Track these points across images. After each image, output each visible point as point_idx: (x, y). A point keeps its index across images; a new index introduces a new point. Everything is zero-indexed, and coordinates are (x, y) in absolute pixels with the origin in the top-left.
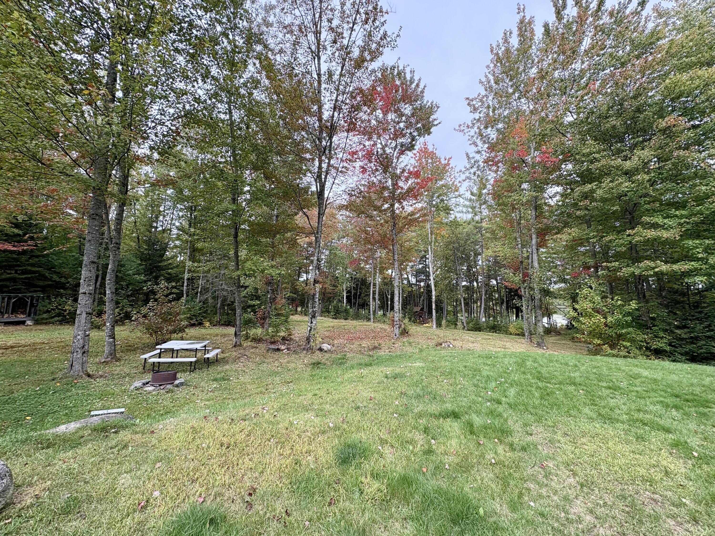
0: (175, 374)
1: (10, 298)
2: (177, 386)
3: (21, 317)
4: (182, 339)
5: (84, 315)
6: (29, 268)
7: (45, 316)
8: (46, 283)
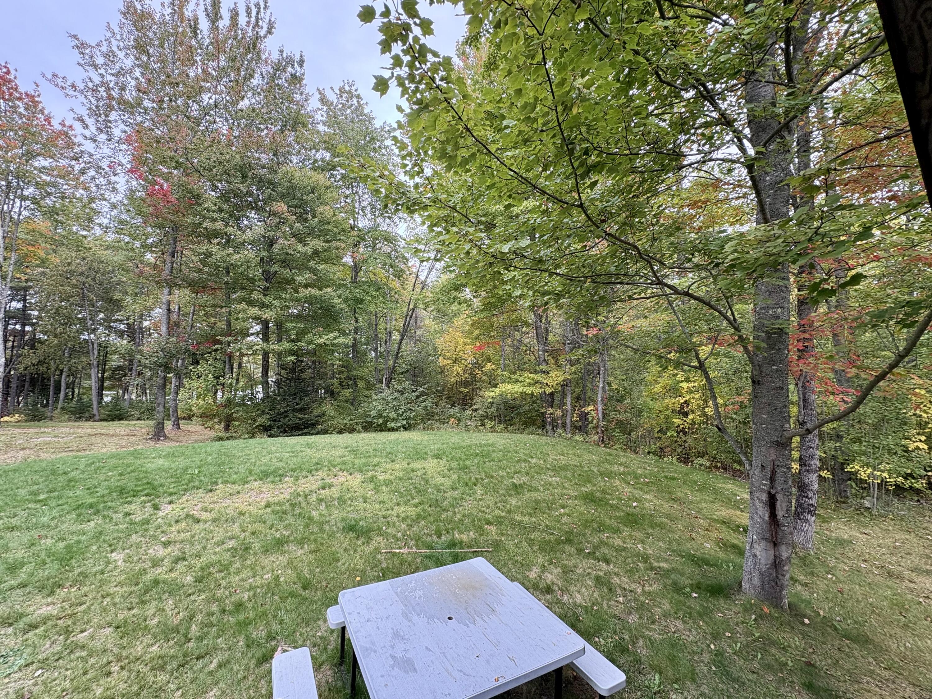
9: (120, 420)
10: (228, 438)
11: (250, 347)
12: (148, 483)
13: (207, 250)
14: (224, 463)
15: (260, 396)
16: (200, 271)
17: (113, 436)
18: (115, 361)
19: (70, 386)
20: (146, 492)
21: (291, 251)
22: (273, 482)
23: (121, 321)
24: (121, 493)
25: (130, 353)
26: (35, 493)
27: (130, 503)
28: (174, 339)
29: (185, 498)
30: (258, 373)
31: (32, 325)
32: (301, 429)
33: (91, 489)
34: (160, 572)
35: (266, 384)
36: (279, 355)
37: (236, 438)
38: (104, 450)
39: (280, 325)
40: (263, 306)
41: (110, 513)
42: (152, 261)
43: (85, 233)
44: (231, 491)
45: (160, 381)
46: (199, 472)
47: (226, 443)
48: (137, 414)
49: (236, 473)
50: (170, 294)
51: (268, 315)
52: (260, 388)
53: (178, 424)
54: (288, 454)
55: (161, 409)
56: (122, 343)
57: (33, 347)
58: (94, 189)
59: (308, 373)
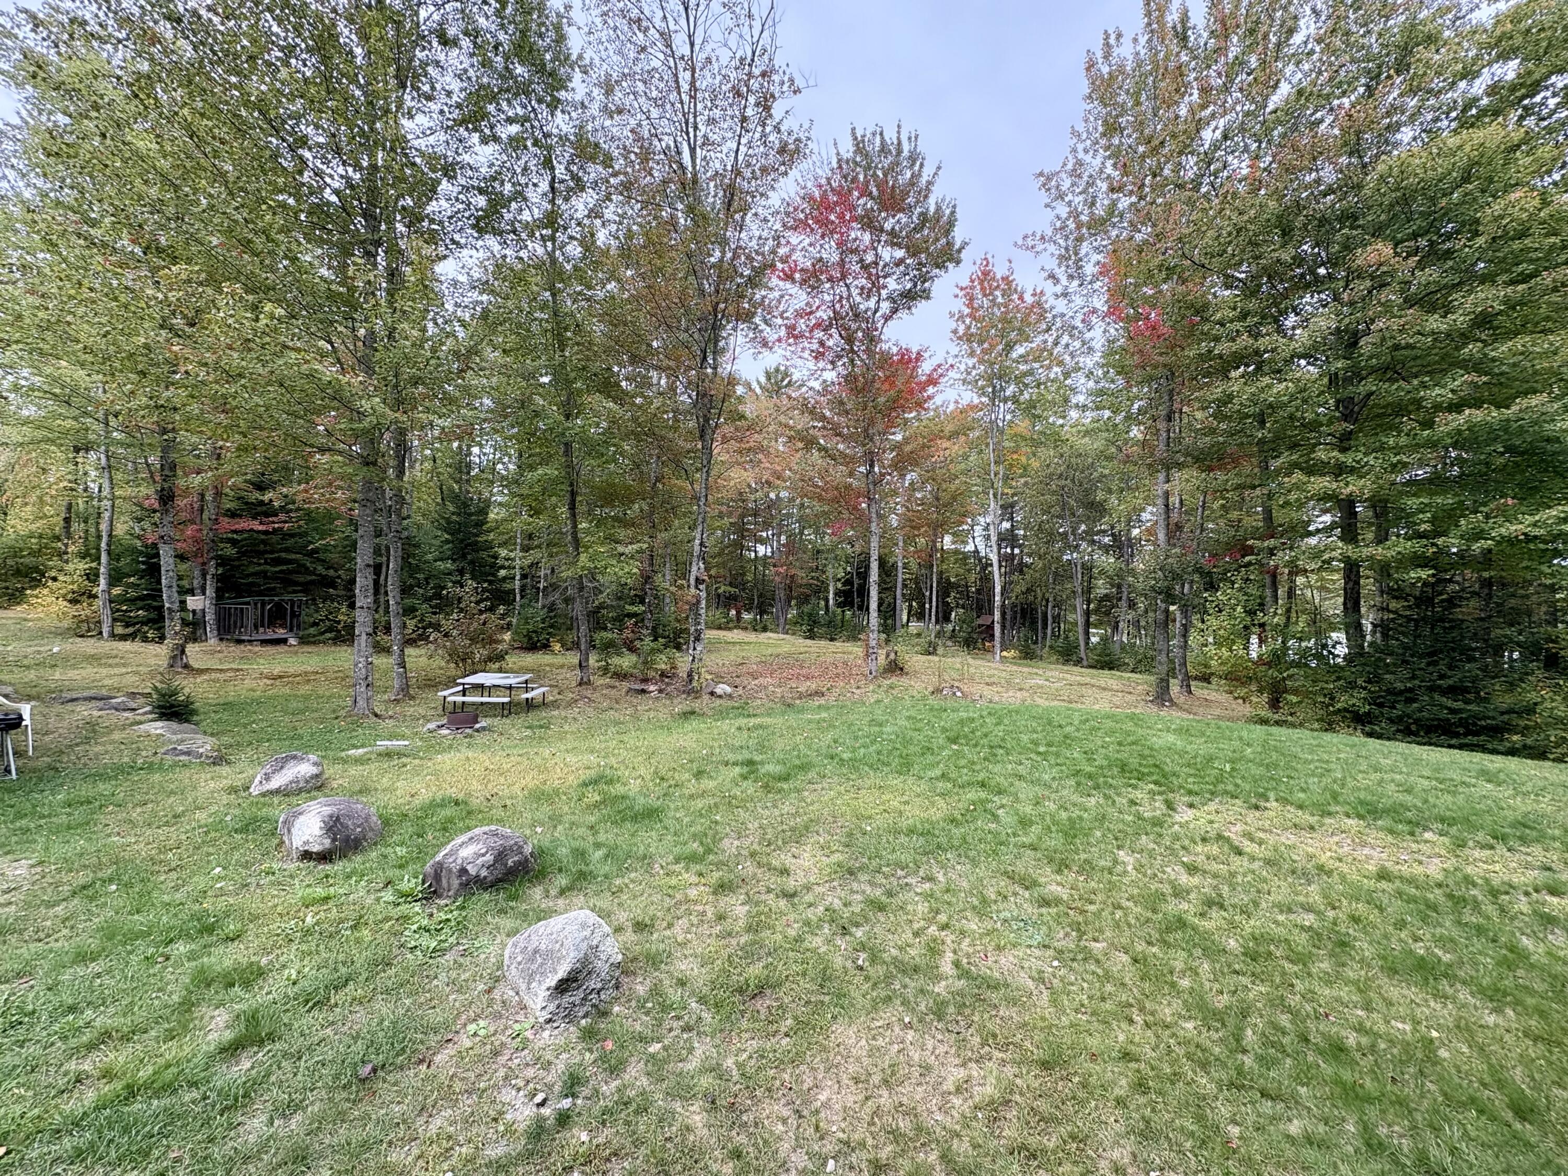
0: (477, 716)
1: (264, 604)
2: (477, 731)
3: (281, 633)
4: (500, 670)
5: (364, 637)
6: (283, 555)
7: (312, 630)
8: (309, 578)
9: (1111, 669)
10: (1277, 723)
11: (1316, 554)
12: (1156, 766)
13: (1224, 391)
14: (1276, 766)
15: (1342, 650)
16: (1213, 431)
17: (1104, 689)
18: (1101, 588)
19: (1057, 619)
20: (1155, 778)
21: (1403, 339)
22: (1391, 832)
23: (1104, 531)
24: (1123, 771)
25: (1120, 574)
26: (1036, 743)
27: (1135, 787)
28: (1178, 550)
29: (1212, 806)
30: (1334, 606)
31: (1020, 546)
32: (1457, 735)
33: (1089, 755)
34: (1187, 908)
35: (1354, 629)
36: (1383, 569)
37: (1293, 725)
38: (1097, 707)
39: (1379, 505)
40: (1339, 471)
41: (1111, 792)
42: (1140, 437)
43: (1061, 421)
44: (1297, 821)
45: (1160, 616)
46: (1233, 769)
47: (1275, 730)
48: (1131, 662)
49: (1303, 790)
50: (1168, 481)
51: (1352, 487)
52: (1339, 636)
53: (1189, 686)
54: (1426, 783)
55: (1163, 658)
56: (1108, 561)
57: (1021, 572)
58: (1067, 358)
59: (1469, 609)
